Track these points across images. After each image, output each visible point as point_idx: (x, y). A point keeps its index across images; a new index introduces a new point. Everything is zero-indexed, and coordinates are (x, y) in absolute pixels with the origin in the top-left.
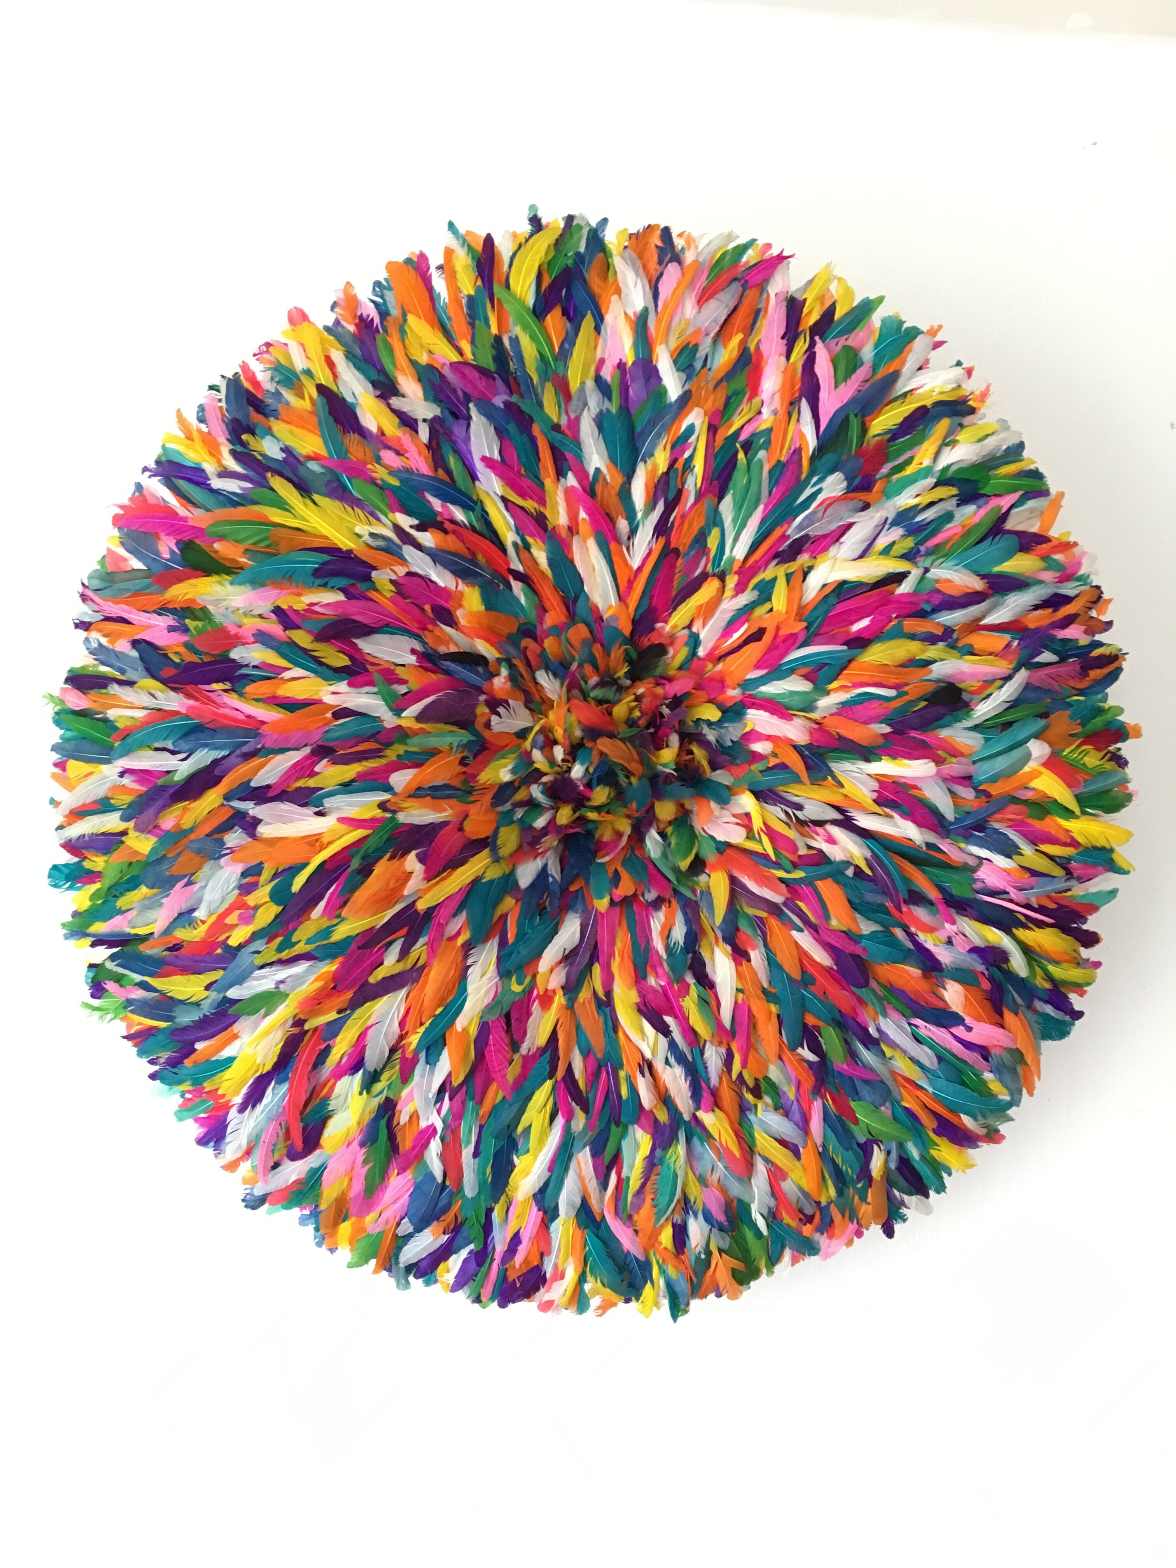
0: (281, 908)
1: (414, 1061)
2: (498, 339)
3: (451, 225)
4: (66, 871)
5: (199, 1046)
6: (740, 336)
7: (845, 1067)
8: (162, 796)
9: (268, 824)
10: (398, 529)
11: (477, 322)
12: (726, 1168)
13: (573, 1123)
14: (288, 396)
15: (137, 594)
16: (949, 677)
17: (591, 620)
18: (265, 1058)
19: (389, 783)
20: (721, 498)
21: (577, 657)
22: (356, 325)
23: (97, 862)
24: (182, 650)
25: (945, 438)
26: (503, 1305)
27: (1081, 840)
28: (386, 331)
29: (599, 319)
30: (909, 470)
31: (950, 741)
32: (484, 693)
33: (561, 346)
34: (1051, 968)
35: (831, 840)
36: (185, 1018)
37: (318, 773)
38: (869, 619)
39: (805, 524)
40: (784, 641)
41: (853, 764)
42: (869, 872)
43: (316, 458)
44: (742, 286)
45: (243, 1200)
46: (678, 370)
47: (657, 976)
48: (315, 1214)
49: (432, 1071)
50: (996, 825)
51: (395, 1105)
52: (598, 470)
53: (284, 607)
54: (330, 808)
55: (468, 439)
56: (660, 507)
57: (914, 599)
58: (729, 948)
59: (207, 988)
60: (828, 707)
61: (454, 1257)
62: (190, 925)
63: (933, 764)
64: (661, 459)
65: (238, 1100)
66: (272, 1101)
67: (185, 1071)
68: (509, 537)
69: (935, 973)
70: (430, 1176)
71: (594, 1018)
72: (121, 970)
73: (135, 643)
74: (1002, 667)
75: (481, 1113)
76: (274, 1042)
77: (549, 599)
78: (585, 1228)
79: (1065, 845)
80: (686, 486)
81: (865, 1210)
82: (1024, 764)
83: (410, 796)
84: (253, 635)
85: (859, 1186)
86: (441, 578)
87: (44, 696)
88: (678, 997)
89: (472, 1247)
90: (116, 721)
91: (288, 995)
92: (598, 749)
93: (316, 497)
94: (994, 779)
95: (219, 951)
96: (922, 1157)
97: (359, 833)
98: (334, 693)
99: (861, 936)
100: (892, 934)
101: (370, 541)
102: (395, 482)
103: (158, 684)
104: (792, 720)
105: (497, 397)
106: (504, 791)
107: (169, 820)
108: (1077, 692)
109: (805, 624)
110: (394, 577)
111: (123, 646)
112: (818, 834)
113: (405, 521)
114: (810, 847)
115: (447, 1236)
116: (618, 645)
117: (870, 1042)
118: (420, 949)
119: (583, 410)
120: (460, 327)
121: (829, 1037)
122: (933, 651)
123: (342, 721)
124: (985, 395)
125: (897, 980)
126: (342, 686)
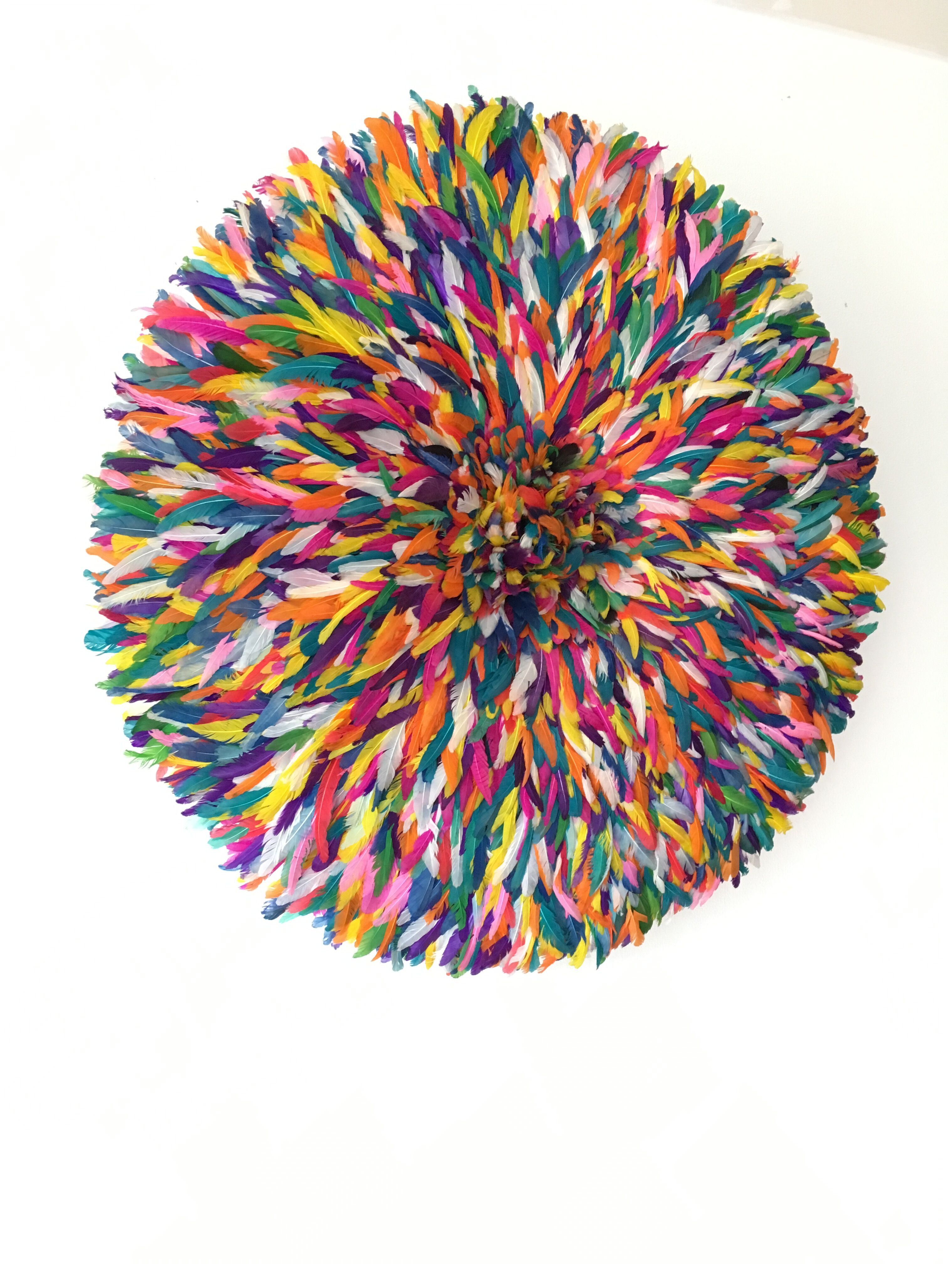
0: (308, 658)
1: (413, 780)
2: (457, 191)
3: (413, 94)
4: (106, 635)
5: (237, 781)
6: (633, 205)
7: (717, 761)
8: (207, 564)
9: (295, 587)
10: (391, 340)
11: (442, 175)
12: (639, 844)
13: (533, 820)
14: (298, 222)
15: (178, 386)
16: (779, 470)
17: (524, 424)
18: (296, 786)
19: (392, 551)
20: (620, 332)
21: (510, 454)
22: (346, 168)
23: (141, 625)
24: (211, 438)
25: (773, 293)
26: (474, 973)
27: (859, 588)
28: (370, 175)
29: (531, 182)
30: (749, 316)
31: (781, 517)
32: (451, 480)
33: (505, 202)
34: (839, 681)
35: (706, 592)
36: (226, 757)
37: (333, 544)
38: (727, 426)
39: (682, 353)
40: (669, 442)
41: (719, 535)
42: (732, 615)
43: (326, 277)
44: (633, 166)
45: (263, 913)
46: (592, 227)
47: (590, 702)
48: (330, 914)
49: (428, 788)
50: (809, 578)
51: (398, 818)
52: (533, 303)
53: (303, 402)
54: (344, 573)
55: (441, 271)
56: (579, 336)
57: (757, 412)
58: (638, 677)
59: (246, 729)
60: (698, 492)
61: (441, 937)
62: (228, 676)
63: (773, 534)
64: (578, 296)
65: (273, 823)
66: (301, 822)
67: (224, 803)
68: (470, 353)
69: (772, 688)
70: (426, 872)
71: (548, 735)
72: (163, 720)
73: (171, 432)
74: (811, 463)
75: (464, 819)
76: (303, 773)
77: (495, 406)
78: (540, 902)
79: (849, 591)
80: (596, 320)
81: (727, 867)
82: (828, 533)
83: (406, 563)
84: (276, 426)
85: (725, 849)
86: (424, 383)
87: (84, 478)
88: (608, 715)
89: (456, 927)
90: (158, 500)
91: (314, 732)
92: (541, 526)
93: (328, 309)
94: (808, 544)
95: (253, 698)
96: (762, 824)
97: (369, 594)
98: (345, 476)
99: (727, 663)
100: (744, 661)
101: (370, 349)
102: (389, 301)
103: (196, 467)
104: (678, 501)
105: (462, 238)
106: (468, 558)
107: (211, 586)
108: (854, 482)
109: (685, 429)
110: (389, 381)
111: (159, 434)
112: (695, 588)
113: (399, 334)
114: (691, 599)
115: (437, 921)
116: (543, 444)
117: (733, 742)
118: (416, 688)
119: (522, 254)
120: (429, 178)
121: (707, 739)
122: (768, 451)
123: (352, 500)
124: (795, 263)
125: (748, 695)
126: (352, 471)
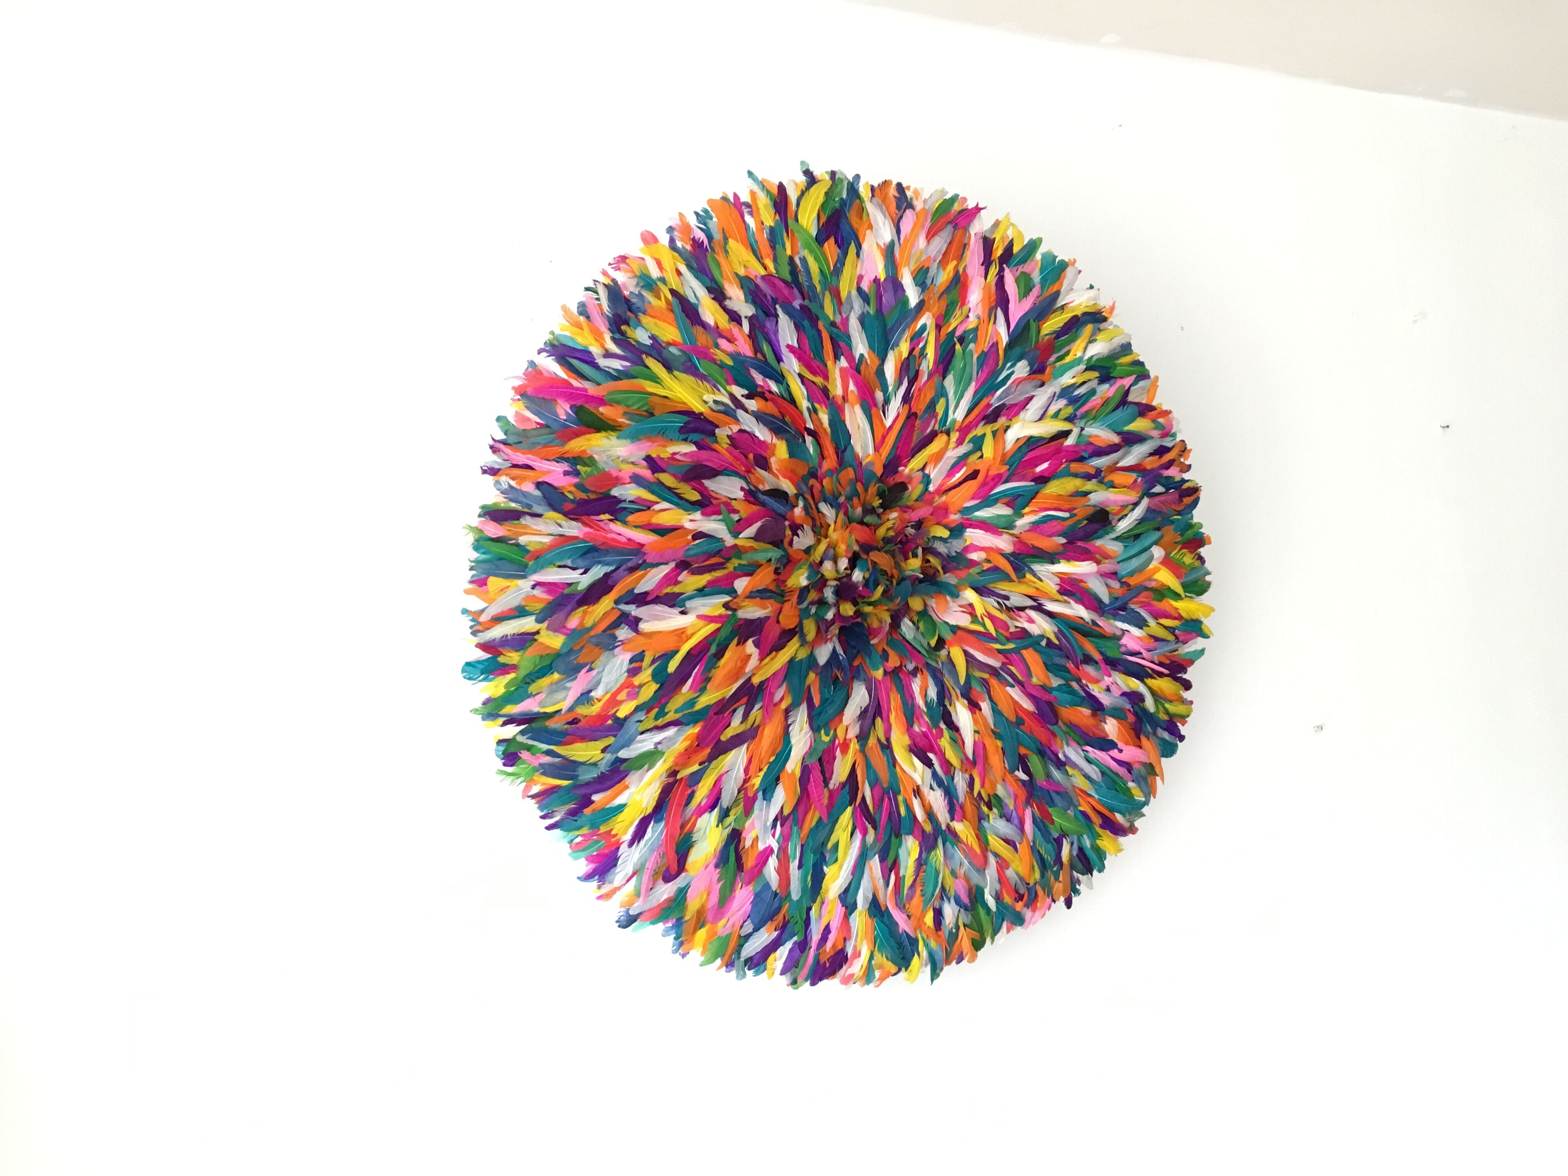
0: (659, 685)
1: (754, 799)
2: (791, 259)
3: (750, 174)
4: (481, 666)
5: (595, 798)
6: (955, 263)
7: (1045, 783)
8: (570, 602)
9: (647, 621)
10: (732, 397)
11: (777, 246)
12: (969, 863)
13: (867, 837)
14: (648, 296)
15: (546, 446)
16: (1100, 503)
17: (855, 464)
18: (648, 803)
19: (734, 588)
20: (944, 378)
21: (843, 493)
22: (691, 245)
23: (512, 657)
24: (573, 489)
25: (1090, 337)
26: (813, 984)
27: (1184, 615)
28: (713, 250)
29: (859, 247)
30: (1068, 359)
31: (1103, 548)
32: (787, 520)
33: (835, 266)
34: (1167, 705)
35: (1031, 621)
36: (587, 775)
37: (680, 582)
38: (1048, 463)
39: (1003, 396)
40: (993, 479)
41: (1042, 566)
42: (1057, 642)
43: (674, 344)
44: (954, 227)
45: (617, 922)
46: (916, 285)
47: (920, 725)
48: (679, 923)
49: (768, 806)
50: (1133, 606)
51: (741, 834)
52: (862, 355)
53: (654, 455)
54: (690, 608)
55: (776, 332)
56: (905, 384)
57: (1076, 449)
58: (966, 702)
59: (603, 751)
60: (1023, 526)
61: (782, 948)
62: (588, 703)
63: (1095, 564)
64: (904, 348)
65: (628, 837)
66: (652, 836)
67: (584, 819)
68: (804, 404)
69: (1099, 712)
70: (767, 886)
71: (880, 757)
72: (531, 742)
73: (539, 485)
74: (1132, 496)
75: (802, 836)
76: (654, 791)
77: (827, 450)
78: (874, 917)
79: (1175, 618)
80: (921, 368)
81: (1058, 887)
82: (1150, 563)
83: (747, 597)
84: (630, 477)
85: (1055, 869)
86: (762, 433)
87: (464, 528)
88: (937, 739)
89: (795, 938)
90: (528, 546)
91: (664, 753)
92: (872, 561)
93: (676, 373)
94: (1132, 574)
95: (610, 722)
96: (1092, 845)
97: (713, 627)
98: (691, 521)
99: (1053, 689)
100: (1071, 686)
102: (729, 362)
103: (561, 516)
104: (1002, 535)
105: (796, 301)
106: (804, 592)
107: (573, 622)
108: (1176, 513)
109: (1008, 467)
110: (730, 433)
111: (528, 487)
112: (1020, 617)
113: (739, 392)
114: (1016, 627)
115: (777, 933)
116: (873, 484)
117: (1061, 765)
118: (756, 713)
119: (851, 311)
120: (765, 248)
121: (1035, 762)
122: (1089, 486)
123: (697, 542)
124: (1112, 308)
125: (1075, 720)
126: (697, 515)
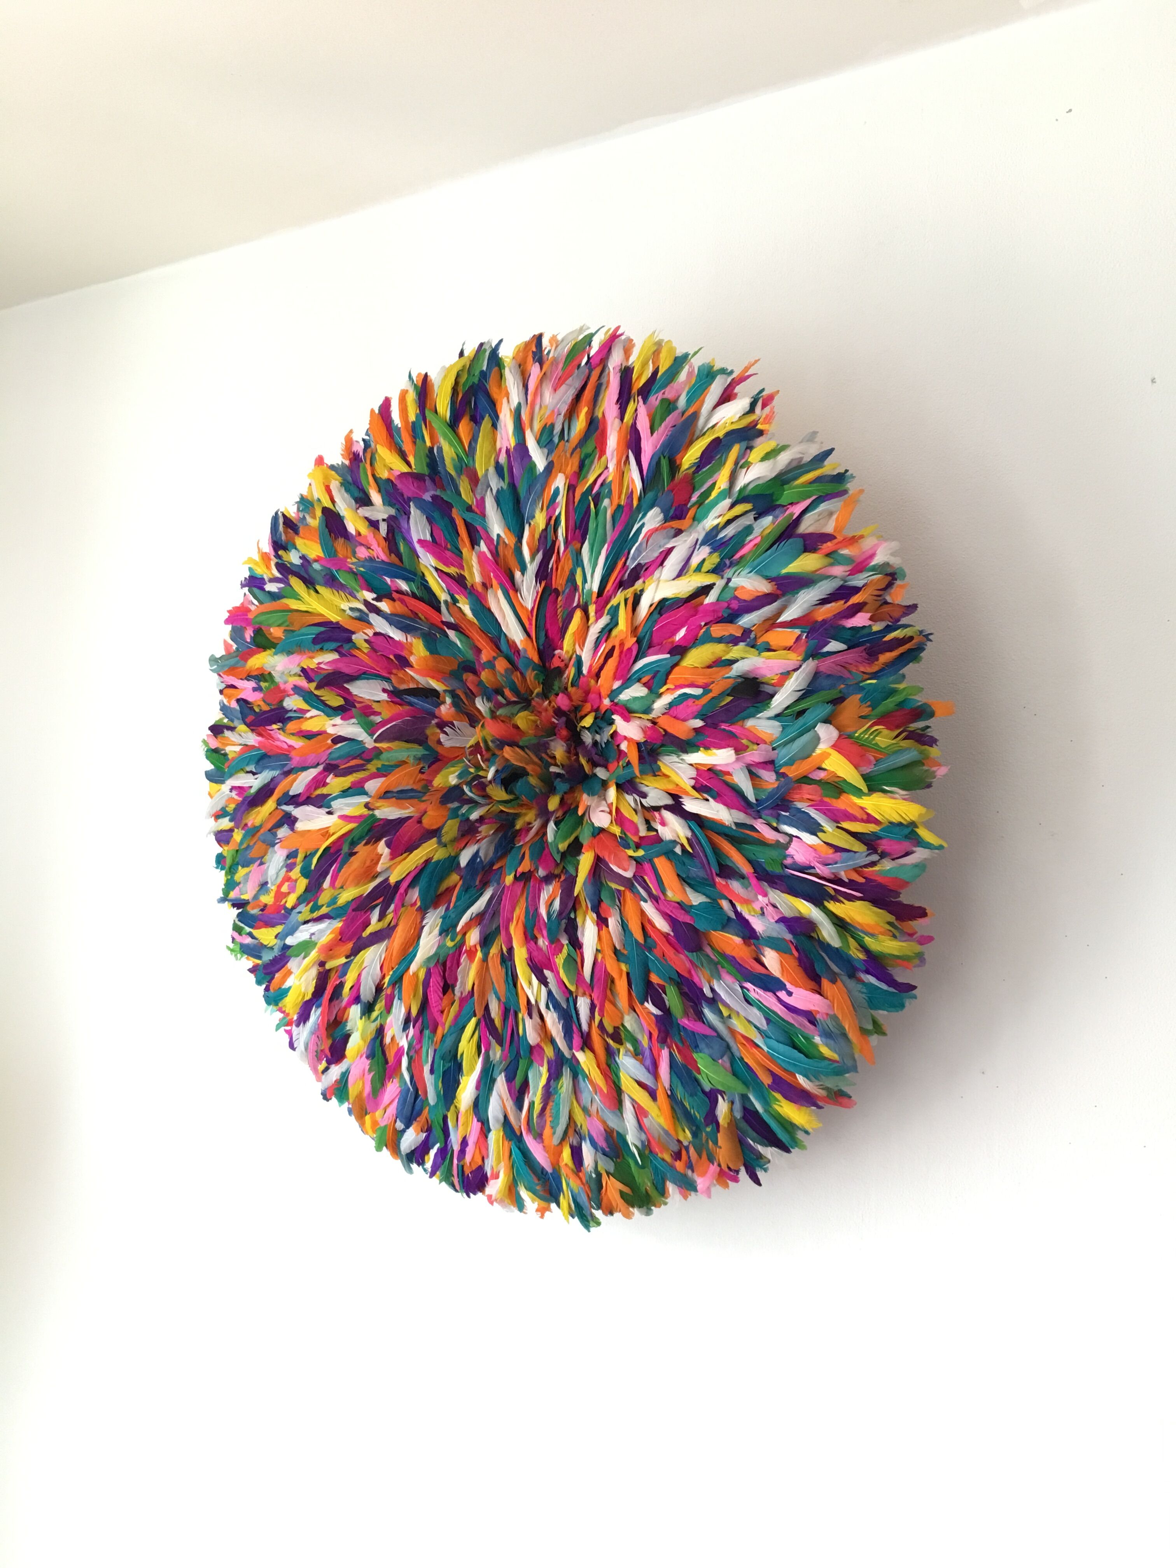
0: (308, 881)
1: (393, 997)
2: (431, 449)
3: (410, 373)
5: (275, 978)
6: (588, 408)
7: (686, 1022)
8: (248, 804)
9: (302, 821)
10: (366, 602)
11: (418, 441)
12: (601, 1101)
13: (493, 1055)
14: (306, 518)
15: (233, 667)
16: (749, 673)
17: (511, 654)
18: (306, 989)
19: (367, 788)
20: (580, 545)
22: (350, 460)
23: (226, 850)
24: (262, 703)
25: (738, 462)
26: (468, 1194)
27: (878, 816)
28: (366, 459)
29: (495, 417)
30: (714, 494)
31: (752, 730)
32: (437, 717)
33: (469, 444)
34: (866, 940)
35: (665, 823)
36: (269, 957)
37: (327, 784)
38: (686, 628)
39: (638, 555)
40: (626, 655)
41: (676, 756)
42: (691, 850)
43: (317, 560)
45: (321, 1095)
46: (542, 448)
48: (353, 1108)
50: (799, 805)
51: (383, 1031)
52: (498, 535)
53: (305, 667)
54: (335, 809)
55: (410, 528)
56: (541, 555)
57: (718, 607)
58: (595, 916)
59: (276, 937)
60: (660, 709)
61: (430, 1151)
62: (265, 892)
64: (540, 519)
65: (296, 1017)
66: (314, 1018)
67: (273, 995)
68: (443, 596)
69: (752, 941)
70: (406, 1086)
71: (501, 970)
72: (241, 925)
73: (238, 702)
74: (792, 660)
75: (434, 1041)
76: (311, 977)
77: (479, 642)
78: (510, 1140)
79: (864, 821)
80: (557, 538)
81: (718, 1153)
82: (815, 747)
83: (380, 798)
84: (292, 689)
85: (709, 1129)
86: (397, 635)
87: (202, 741)
88: (554, 955)
89: (438, 1145)
90: (228, 755)
91: (316, 943)
93: (316, 587)
94: (791, 762)
95: (281, 911)
96: (767, 1111)
97: (350, 826)
98: (334, 725)
99: (692, 906)
100: (718, 906)
101: (350, 613)
102: (363, 569)
103: (246, 728)
104: (634, 721)
105: (427, 494)
106: (451, 791)
108: (867, 676)
109: (637, 641)
110: (367, 638)
111: (233, 704)
112: (655, 818)
113: (369, 596)
114: (649, 830)
115: (424, 1134)
116: (531, 671)
117: (709, 1001)
118: (391, 912)
119: (486, 491)
120: (408, 444)
121: (668, 994)
122: (736, 651)
123: (339, 745)
124: (771, 417)
125: (724, 948)
126: (338, 720)
